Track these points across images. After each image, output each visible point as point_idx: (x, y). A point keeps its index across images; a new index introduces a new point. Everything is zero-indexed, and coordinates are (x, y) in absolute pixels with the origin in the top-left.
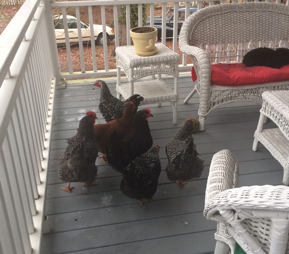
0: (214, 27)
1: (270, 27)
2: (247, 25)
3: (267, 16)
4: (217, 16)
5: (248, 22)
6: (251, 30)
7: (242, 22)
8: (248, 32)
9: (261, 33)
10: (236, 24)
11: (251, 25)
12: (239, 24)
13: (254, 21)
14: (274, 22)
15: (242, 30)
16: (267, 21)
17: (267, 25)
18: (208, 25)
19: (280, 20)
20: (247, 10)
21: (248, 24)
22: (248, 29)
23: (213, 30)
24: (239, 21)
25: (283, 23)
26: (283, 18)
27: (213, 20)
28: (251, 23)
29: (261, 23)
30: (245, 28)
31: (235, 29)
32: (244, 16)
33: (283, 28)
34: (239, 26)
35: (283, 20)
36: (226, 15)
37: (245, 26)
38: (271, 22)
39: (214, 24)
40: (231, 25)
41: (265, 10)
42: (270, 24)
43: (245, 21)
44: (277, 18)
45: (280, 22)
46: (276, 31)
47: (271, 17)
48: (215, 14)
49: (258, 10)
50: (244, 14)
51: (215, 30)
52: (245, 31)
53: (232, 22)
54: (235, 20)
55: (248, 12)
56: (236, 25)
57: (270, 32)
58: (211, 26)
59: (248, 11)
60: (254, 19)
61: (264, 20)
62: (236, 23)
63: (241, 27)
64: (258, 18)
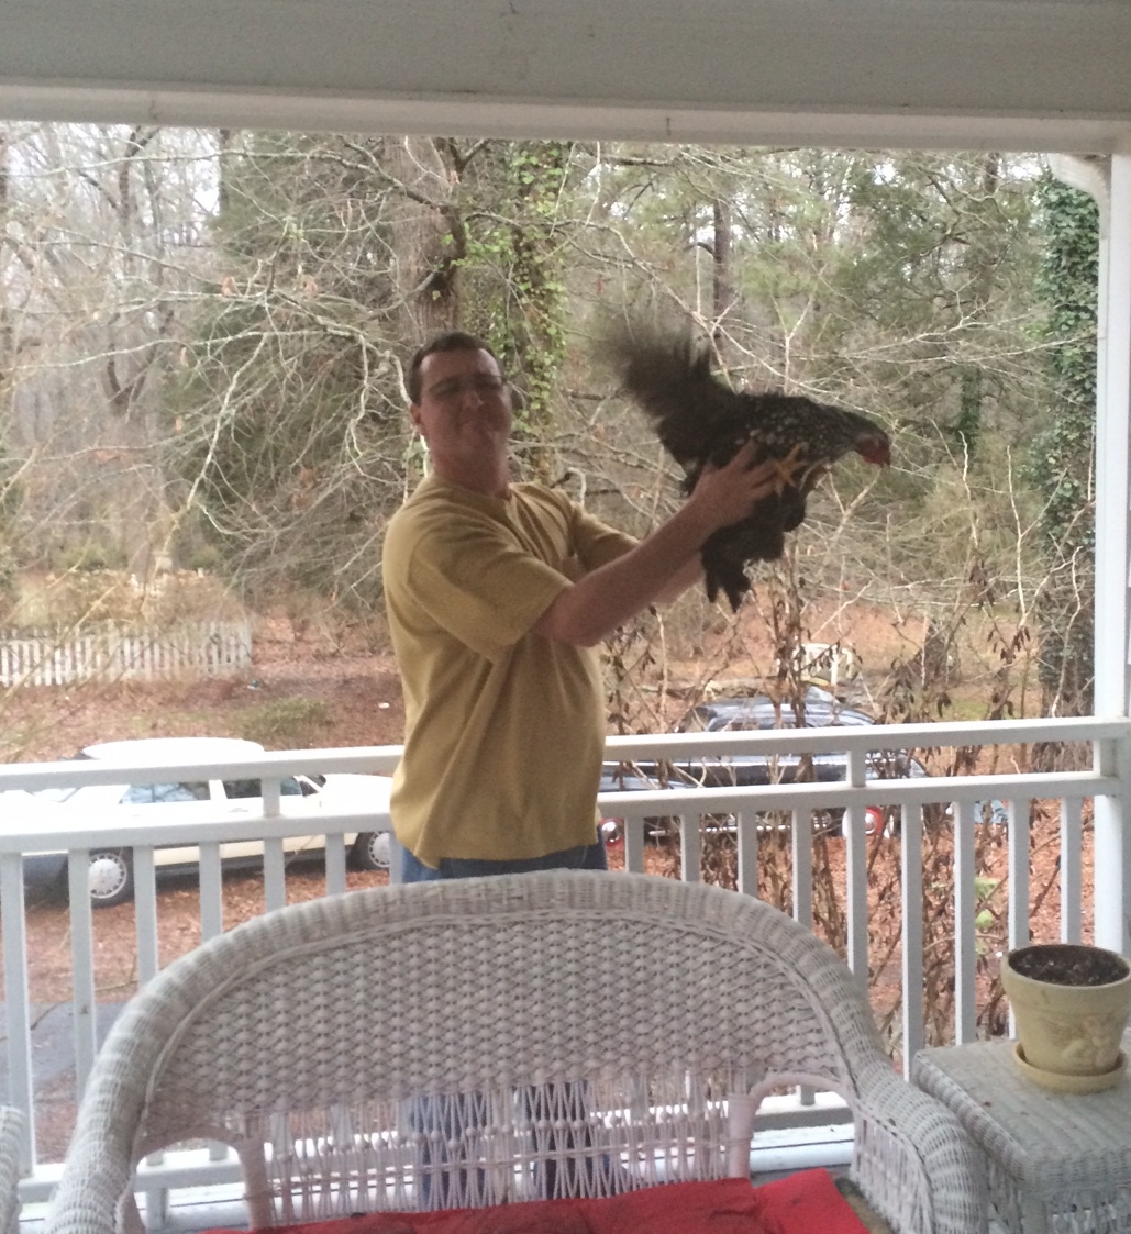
0: (321, 1013)
1: (640, 1002)
2: (513, 994)
3: (623, 946)
4: (338, 954)
5: (520, 978)
6: (538, 1022)
7: (484, 981)
8: (519, 1030)
9: (591, 1038)
10: (454, 989)
11: (537, 995)
12: (466, 988)
13: (554, 975)
14: (658, 980)
15: (485, 1020)
16: (624, 971)
17: (623, 996)
18: (279, 1005)
19: (690, 964)
20: (517, 916)
21: (519, 991)
22: (519, 1017)
23: (308, 1031)
24: (467, 976)
25: (705, 982)
26: (706, 957)
27: (318, 975)
28: (537, 983)
29: (590, 985)
30: (500, 1012)
31: (448, 1018)
32: (500, 948)
33: (706, 1009)
34: (466, 1001)
35: (706, 969)
36: (395, 944)
37: (500, 999)
38: (641, 975)
39: (320, 1000)
40: (422, 999)
41: (610, 914)
42: (640, 988)
43: (501, 973)
44: (673, 959)
45: (690, 977)
46: (674, 1025)
47: (640, 951)
48: (332, 942)
49: (572, 914)
50: (499, 936)
51: (321, 1028)
52: (501, 1025)
53: (431, 979)
54: (449, 971)
55: (517, 928)
56: (449, 997)
57: (641, 1028)
58: (301, 1009)
59: (523, 923)
60: (554, 962)
61: (606, 966)
62: (450, 983)
63: (483, 1006)
64: (571, 955)
